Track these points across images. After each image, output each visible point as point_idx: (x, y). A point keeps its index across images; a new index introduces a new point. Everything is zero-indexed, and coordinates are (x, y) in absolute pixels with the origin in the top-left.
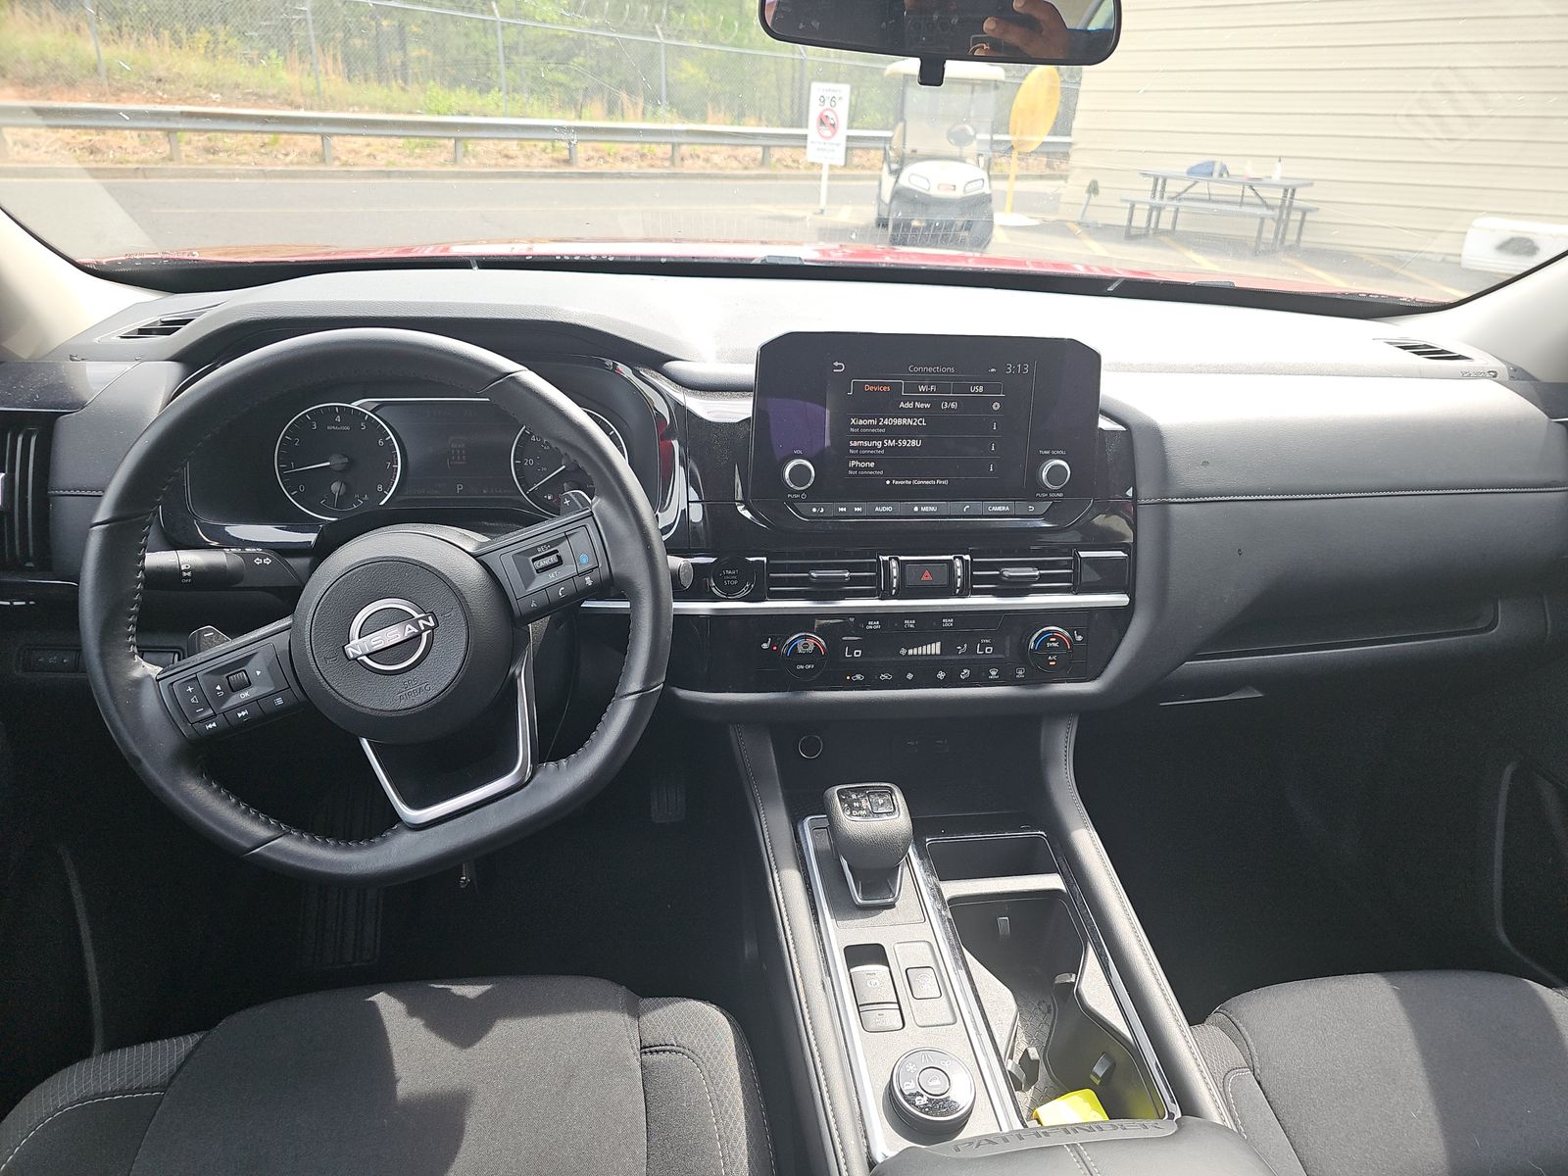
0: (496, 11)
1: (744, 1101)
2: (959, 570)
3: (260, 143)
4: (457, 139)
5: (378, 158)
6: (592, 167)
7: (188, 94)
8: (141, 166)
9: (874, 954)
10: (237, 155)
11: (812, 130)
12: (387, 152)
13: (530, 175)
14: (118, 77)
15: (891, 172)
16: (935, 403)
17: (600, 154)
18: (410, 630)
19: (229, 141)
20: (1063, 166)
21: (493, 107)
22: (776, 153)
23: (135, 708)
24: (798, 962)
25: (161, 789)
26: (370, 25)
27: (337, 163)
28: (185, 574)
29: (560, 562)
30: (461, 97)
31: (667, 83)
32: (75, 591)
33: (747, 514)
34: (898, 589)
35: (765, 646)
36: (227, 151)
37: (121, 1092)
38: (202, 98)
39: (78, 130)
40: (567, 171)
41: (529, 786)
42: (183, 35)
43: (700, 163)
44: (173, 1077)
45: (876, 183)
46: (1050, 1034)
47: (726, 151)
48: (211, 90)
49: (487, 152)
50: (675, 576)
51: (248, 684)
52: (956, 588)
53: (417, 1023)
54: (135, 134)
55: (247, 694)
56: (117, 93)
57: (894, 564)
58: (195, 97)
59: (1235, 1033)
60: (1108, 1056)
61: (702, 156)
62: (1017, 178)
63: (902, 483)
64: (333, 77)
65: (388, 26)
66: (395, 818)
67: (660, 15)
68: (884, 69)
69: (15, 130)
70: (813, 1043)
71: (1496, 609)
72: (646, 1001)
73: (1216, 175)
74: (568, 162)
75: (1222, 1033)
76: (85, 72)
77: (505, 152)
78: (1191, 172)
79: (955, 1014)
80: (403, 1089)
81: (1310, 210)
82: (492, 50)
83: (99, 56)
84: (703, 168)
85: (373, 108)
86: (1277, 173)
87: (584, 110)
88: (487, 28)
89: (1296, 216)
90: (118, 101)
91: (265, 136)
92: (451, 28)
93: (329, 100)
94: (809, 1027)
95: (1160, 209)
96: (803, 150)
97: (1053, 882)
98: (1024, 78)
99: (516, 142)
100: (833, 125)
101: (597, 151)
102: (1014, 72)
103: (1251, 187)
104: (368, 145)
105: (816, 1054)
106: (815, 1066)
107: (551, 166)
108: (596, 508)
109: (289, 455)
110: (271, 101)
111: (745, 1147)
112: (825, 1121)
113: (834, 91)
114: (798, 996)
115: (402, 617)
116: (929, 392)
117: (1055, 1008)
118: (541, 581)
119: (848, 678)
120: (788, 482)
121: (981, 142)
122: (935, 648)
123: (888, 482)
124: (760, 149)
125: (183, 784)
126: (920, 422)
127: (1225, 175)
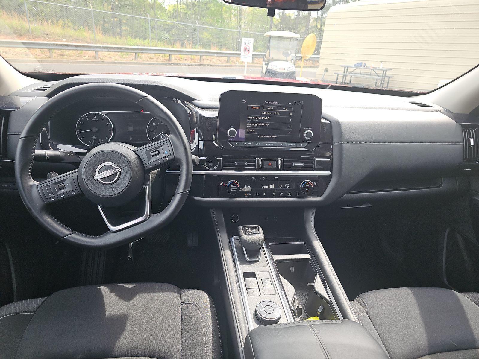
0: (149, 16)
1: (212, 318)
2: (280, 163)
3: (77, 53)
4: (136, 53)
5: (112, 58)
6: (176, 62)
7: (56, 39)
8: (41, 59)
9: (252, 275)
10: (70, 56)
11: (242, 52)
12: (114, 56)
13: (157, 64)
14: (35, 33)
15: (266, 64)
16: (273, 113)
17: (179, 58)
18: (114, 172)
19: (67, 52)
20: (317, 64)
21: (147, 44)
22: (232, 59)
23: (30, 193)
24: (229, 276)
25: (37, 218)
26: (111, 20)
27: (100, 59)
28: (47, 157)
29: (159, 153)
30: (137, 41)
31: (199, 38)
32: (14, 163)
33: (216, 144)
34: (261, 168)
35: (221, 184)
36: (67, 55)
37: (21, 312)
38: (60, 40)
39: (22, 49)
40: (169, 63)
41: (148, 220)
42: (55, 22)
43: (209, 61)
44: (37, 309)
45: (261, 68)
46: (306, 302)
47: (216, 58)
48: (62, 38)
49: (145, 57)
50: (194, 161)
51: (64, 188)
52: (279, 168)
53: (113, 295)
54: (39, 50)
55: (64, 191)
56: (34, 38)
57: (260, 160)
58: (58, 40)
59: (362, 303)
60: (323, 306)
61: (209, 59)
62: (303, 67)
63: (263, 136)
64: (99, 34)
65: (116, 20)
66: (108, 229)
67: (198, 18)
68: (263, 35)
69: (3, 48)
70: (233, 298)
71: (442, 181)
72: (183, 290)
73: (363, 66)
74: (169, 60)
75: (358, 303)
76: (25, 32)
77: (150, 57)
78: (355, 65)
79: (276, 292)
80: (108, 314)
81: (391, 77)
82: (147, 28)
83: (29, 27)
84: (210, 63)
85: (111, 44)
86: (381, 66)
87: (174, 45)
88: (146, 21)
89: (387, 79)
90: (35, 40)
91: (78, 51)
92: (136, 21)
93: (98, 41)
94: (231, 294)
95: (346, 76)
96: (239, 58)
97: (307, 256)
98: (305, 38)
99: (154, 54)
100: (249, 50)
101: (178, 57)
102: (303, 36)
103: (373, 70)
104: (109, 54)
105: (233, 301)
106: (233, 305)
107: (164, 61)
108: (171, 138)
109: (80, 127)
110: (81, 41)
111: (211, 331)
112: (235, 320)
113: (249, 40)
114: (229, 285)
115: (111, 168)
116: (271, 109)
117: (307, 295)
118: (153, 159)
119: (246, 194)
120: (229, 135)
121: (292, 56)
122: (272, 186)
123: (259, 136)
124: (227, 58)
125: (43, 217)
126: (268, 118)
127: (365, 66)
